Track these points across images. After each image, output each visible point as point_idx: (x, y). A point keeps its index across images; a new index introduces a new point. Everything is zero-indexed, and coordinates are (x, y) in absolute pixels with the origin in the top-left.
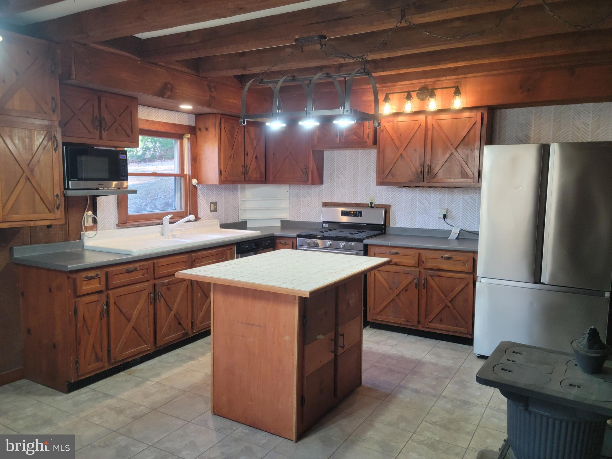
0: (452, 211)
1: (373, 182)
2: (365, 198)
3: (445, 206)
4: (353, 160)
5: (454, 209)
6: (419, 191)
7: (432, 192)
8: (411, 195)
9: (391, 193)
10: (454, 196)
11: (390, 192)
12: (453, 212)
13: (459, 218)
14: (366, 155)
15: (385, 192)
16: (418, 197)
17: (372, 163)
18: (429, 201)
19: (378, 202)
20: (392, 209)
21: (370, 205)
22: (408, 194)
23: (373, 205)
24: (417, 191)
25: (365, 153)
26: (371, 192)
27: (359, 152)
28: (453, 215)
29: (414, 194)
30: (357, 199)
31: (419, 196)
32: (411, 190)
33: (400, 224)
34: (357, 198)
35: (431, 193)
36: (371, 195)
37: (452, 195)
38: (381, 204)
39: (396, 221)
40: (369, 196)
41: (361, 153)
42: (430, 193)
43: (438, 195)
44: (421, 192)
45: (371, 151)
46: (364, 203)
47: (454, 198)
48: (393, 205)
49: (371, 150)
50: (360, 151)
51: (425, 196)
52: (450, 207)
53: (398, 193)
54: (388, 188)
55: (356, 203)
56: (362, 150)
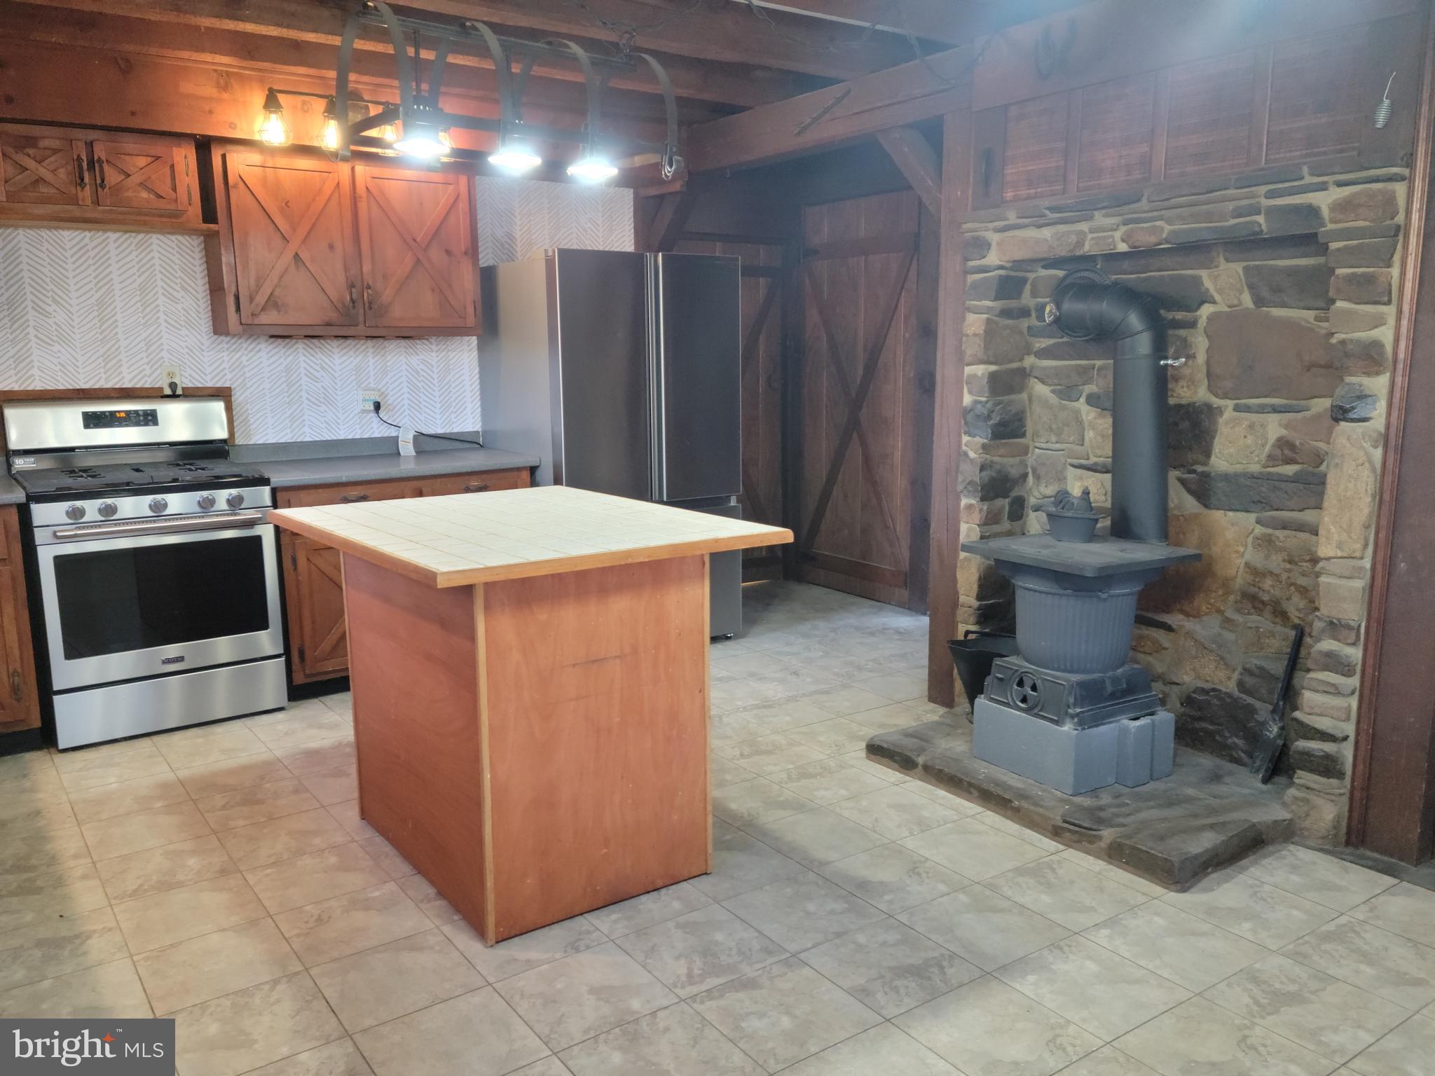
0: (386, 393)
1: (166, 325)
2: (148, 372)
3: (370, 383)
4: (90, 262)
5: (391, 388)
6: (304, 348)
7: (336, 350)
8: (285, 360)
9: (228, 355)
10: (389, 358)
11: (225, 354)
12: (388, 397)
13: (402, 409)
14: (133, 247)
15: (210, 353)
16: (303, 365)
17: (157, 272)
18: (332, 372)
19: (190, 381)
20: (237, 398)
21: (168, 391)
22: (274, 359)
23: (179, 392)
24: (297, 348)
25: (132, 243)
26: (164, 354)
27: (108, 237)
28: (389, 402)
29: (291, 358)
30: (120, 377)
31: (304, 361)
32: (284, 348)
33: (262, 435)
34: (121, 372)
35: (333, 353)
36: (167, 364)
37: (383, 356)
38: (200, 386)
39: (252, 427)
40: (161, 366)
41: (115, 241)
42: (330, 353)
43: (352, 359)
44: (309, 352)
45: (151, 237)
46: (147, 386)
47: (389, 364)
48: (239, 385)
49: (148, 236)
50: (112, 236)
51: (320, 361)
52: (381, 386)
53: (246, 355)
54: (218, 342)
55: (117, 386)
56: (118, 235)
